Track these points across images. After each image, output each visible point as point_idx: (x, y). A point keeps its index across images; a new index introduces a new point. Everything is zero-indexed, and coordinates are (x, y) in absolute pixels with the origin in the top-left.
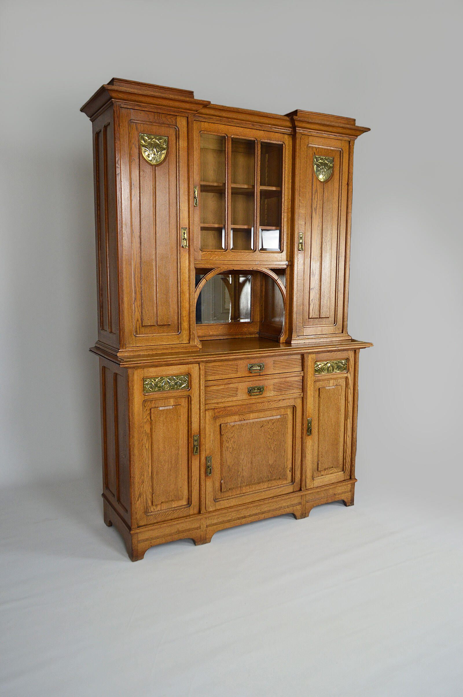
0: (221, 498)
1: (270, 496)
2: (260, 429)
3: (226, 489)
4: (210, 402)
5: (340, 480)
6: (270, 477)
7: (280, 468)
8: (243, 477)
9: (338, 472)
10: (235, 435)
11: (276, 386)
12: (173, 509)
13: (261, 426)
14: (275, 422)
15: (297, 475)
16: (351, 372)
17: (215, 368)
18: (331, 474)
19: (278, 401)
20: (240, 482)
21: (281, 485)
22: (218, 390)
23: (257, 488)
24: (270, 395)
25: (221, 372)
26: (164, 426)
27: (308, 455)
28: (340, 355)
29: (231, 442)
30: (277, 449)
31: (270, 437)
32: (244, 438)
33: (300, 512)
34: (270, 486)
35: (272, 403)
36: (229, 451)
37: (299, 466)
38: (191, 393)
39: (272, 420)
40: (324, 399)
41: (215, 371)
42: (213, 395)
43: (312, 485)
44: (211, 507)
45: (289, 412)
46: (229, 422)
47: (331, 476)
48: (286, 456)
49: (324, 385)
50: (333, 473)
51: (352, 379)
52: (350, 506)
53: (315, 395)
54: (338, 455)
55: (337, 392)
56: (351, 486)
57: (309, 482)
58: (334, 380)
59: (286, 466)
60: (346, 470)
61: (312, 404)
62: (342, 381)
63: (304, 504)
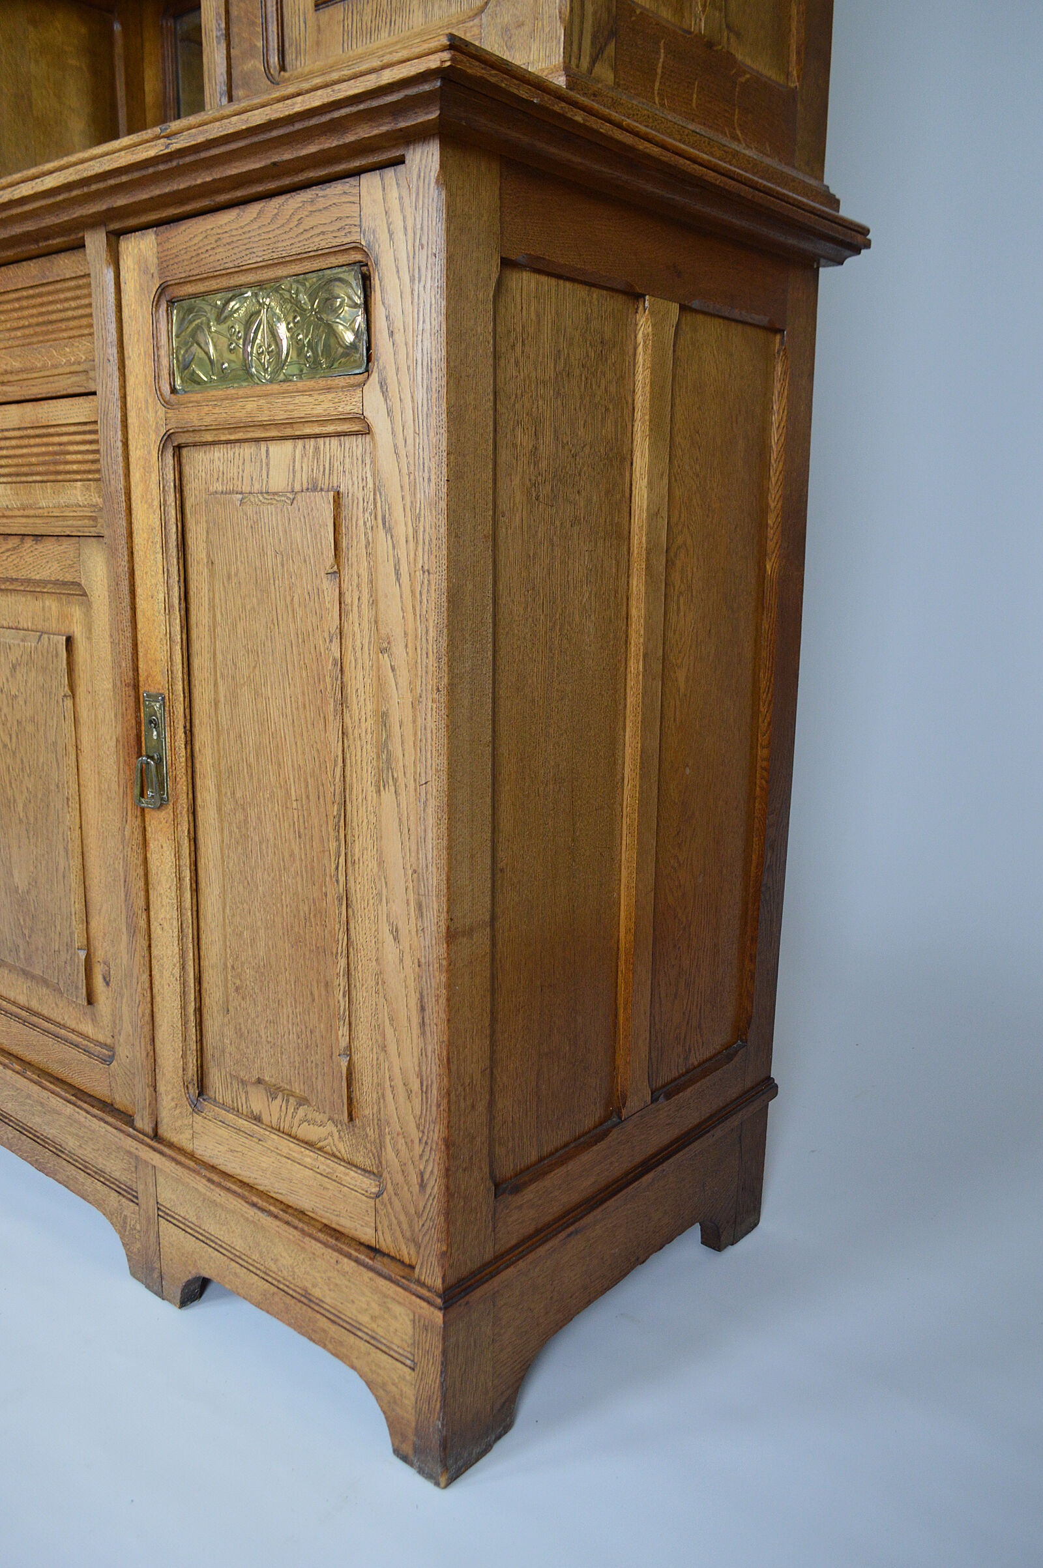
1: (28, 1058)
5: (346, 1224)
6: (22, 955)
7: (57, 937)
9: (351, 1164)
14: (20, 665)
15: (121, 1018)
16: (391, 374)
18: (309, 1144)
19: (16, 540)
21: (70, 1030)
27: (159, 931)
30: (36, 819)
31: (7, 740)
33: (139, 1244)
34: (34, 1004)
37: (126, 975)
39: (10, 648)
40: (229, 577)
43: (188, 1134)
45: (80, 628)
47: (299, 1157)
48: (74, 879)
49: (236, 478)
50: (320, 1149)
51: (401, 443)
52: (411, 1464)
53: (191, 541)
54: (344, 1042)
55: (305, 543)
56: (409, 1323)
57: (173, 1104)
58: (295, 447)
59: (79, 940)
60: (389, 1186)
61: (161, 596)
62: (347, 460)
63: (151, 1214)
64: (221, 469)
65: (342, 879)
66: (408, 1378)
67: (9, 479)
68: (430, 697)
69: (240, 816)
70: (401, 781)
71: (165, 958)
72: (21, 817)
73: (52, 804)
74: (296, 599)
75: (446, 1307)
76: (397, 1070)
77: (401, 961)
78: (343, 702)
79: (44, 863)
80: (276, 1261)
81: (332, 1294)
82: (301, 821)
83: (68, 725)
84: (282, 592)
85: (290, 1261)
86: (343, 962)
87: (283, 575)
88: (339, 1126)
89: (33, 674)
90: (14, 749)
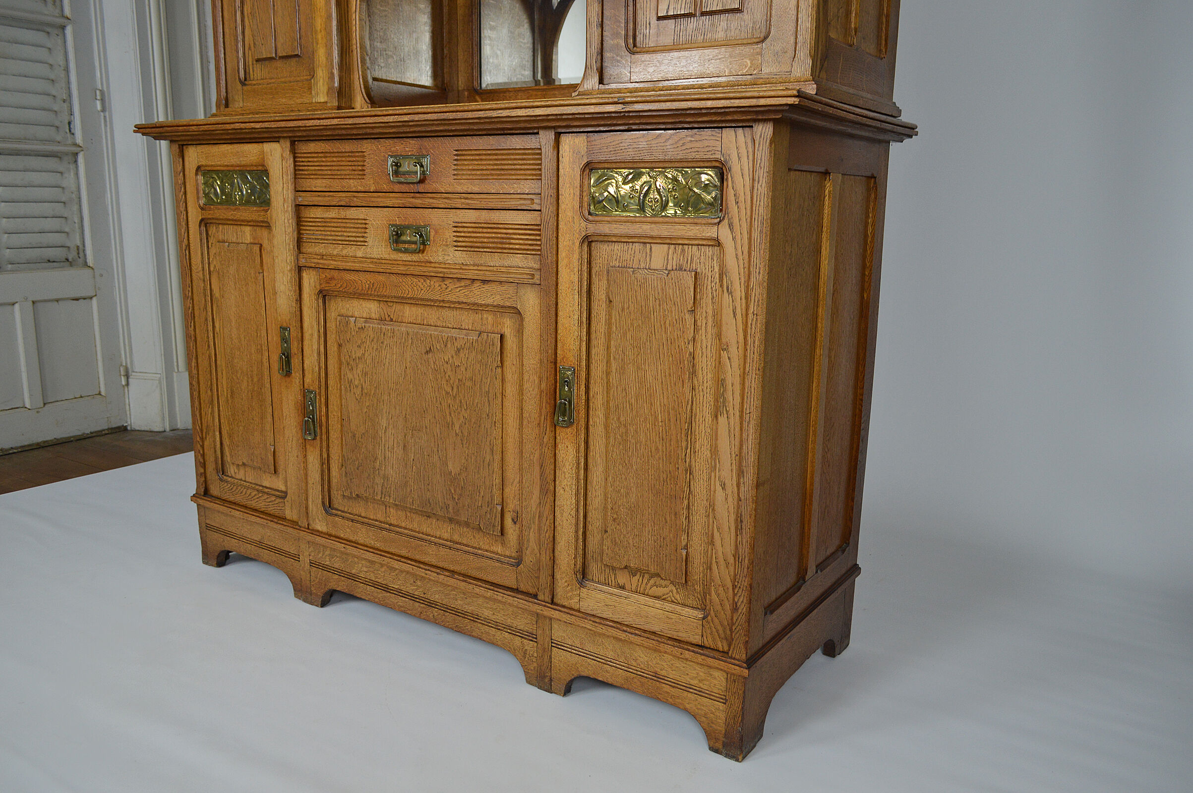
0: (343, 512)
1: (452, 569)
2: (425, 357)
3: (349, 491)
4: (310, 250)
5: (683, 636)
6: (451, 510)
7: (481, 499)
8: (386, 478)
9: (684, 605)
10: (366, 355)
11: (462, 234)
12: (261, 488)
13: (428, 349)
14: (463, 349)
15: (528, 541)
16: (736, 221)
17: (316, 160)
18: (657, 598)
19: (468, 282)
20: (380, 488)
21: (487, 551)
22: (325, 220)
23: (425, 528)
24: (446, 258)
25: (329, 172)
26: (236, 289)
27: (562, 491)
28: (683, 144)
29: (359, 372)
30: (469, 433)
31: (449, 390)
32: (386, 370)
33: (535, 665)
34: (456, 537)
35: (451, 287)
36: (354, 393)
37: (534, 517)
38: (271, 218)
39: (456, 339)
40: (623, 309)
41: (317, 168)
42: (317, 232)
43: (576, 599)
44: (318, 521)
45: (509, 330)
46: (356, 314)
47: (651, 604)
48: (496, 466)
49: (629, 260)
50: (664, 599)
51: (740, 253)
52: (721, 754)
53: (594, 288)
54: (684, 543)
55: (675, 296)
56: (723, 680)
57: (566, 584)
58: (669, 248)
59: (497, 499)
60: (712, 612)
61: (576, 317)
62: (702, 257)
63: (546, 646)
64: (619, 255)
65: (688, 460)
66: (721, 708)
67: (465, 249)
68: (754, 372)
69: (623, 430)
70: (731, 412)
71: (565, 506)
72: (457, 432)
73: (483, 425)
74: (668, 322)
75: (749, 668)
76: (720, 554)
77: (726, 499)
78: (693, 373)
79: (473, 458)
80: (636, 660)
81: (674, 672)
82: (664, 432)
83: (498, 383)
84: (658, 318)
85: (646, 659)
86: (686, 502)
87: (660, 310)
88: (677, 586)
89: (474, 353)
90: (454, 395)
